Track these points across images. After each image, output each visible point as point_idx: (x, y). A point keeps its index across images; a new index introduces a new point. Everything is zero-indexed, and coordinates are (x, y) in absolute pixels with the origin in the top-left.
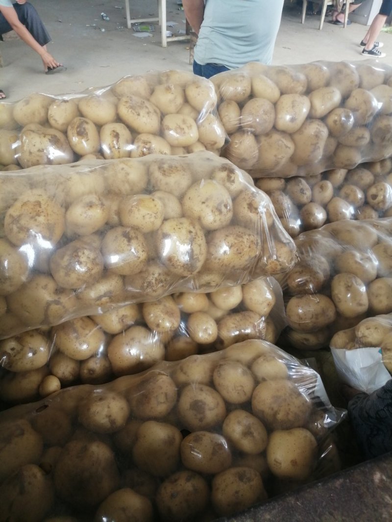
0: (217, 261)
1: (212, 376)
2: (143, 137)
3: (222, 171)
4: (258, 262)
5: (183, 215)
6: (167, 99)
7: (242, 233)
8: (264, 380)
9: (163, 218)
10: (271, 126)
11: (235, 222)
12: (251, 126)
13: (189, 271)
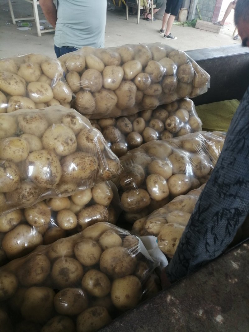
0: (69, 175)
1: (73, 251)
2: (15, 98)
3: (67, 118)
4: (97, 173)
5: (43, 148)
6: (29, 72)
7: (84, 156)
8: (107, 248)
9: (28, 151)
10: (101, 86)
11: (79, 149)
12: (88, 87)
13: (51, 184)
